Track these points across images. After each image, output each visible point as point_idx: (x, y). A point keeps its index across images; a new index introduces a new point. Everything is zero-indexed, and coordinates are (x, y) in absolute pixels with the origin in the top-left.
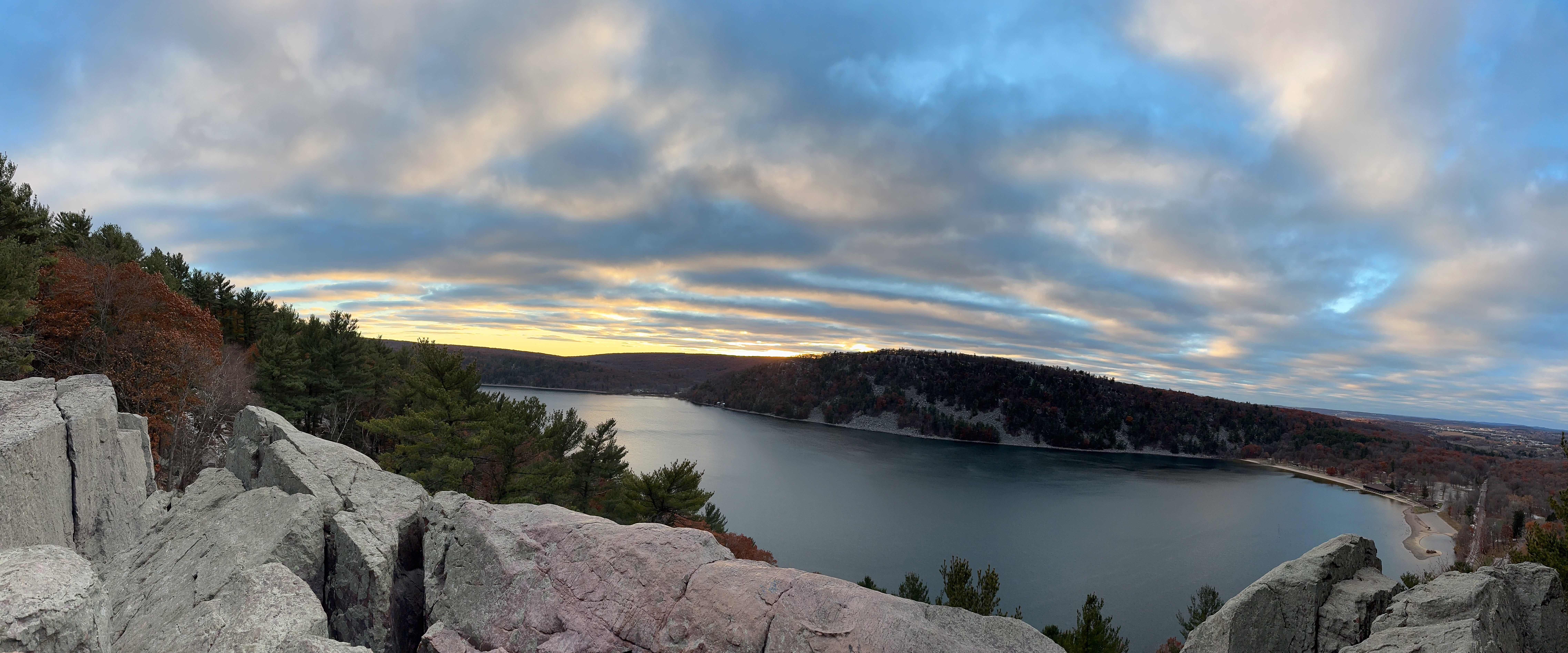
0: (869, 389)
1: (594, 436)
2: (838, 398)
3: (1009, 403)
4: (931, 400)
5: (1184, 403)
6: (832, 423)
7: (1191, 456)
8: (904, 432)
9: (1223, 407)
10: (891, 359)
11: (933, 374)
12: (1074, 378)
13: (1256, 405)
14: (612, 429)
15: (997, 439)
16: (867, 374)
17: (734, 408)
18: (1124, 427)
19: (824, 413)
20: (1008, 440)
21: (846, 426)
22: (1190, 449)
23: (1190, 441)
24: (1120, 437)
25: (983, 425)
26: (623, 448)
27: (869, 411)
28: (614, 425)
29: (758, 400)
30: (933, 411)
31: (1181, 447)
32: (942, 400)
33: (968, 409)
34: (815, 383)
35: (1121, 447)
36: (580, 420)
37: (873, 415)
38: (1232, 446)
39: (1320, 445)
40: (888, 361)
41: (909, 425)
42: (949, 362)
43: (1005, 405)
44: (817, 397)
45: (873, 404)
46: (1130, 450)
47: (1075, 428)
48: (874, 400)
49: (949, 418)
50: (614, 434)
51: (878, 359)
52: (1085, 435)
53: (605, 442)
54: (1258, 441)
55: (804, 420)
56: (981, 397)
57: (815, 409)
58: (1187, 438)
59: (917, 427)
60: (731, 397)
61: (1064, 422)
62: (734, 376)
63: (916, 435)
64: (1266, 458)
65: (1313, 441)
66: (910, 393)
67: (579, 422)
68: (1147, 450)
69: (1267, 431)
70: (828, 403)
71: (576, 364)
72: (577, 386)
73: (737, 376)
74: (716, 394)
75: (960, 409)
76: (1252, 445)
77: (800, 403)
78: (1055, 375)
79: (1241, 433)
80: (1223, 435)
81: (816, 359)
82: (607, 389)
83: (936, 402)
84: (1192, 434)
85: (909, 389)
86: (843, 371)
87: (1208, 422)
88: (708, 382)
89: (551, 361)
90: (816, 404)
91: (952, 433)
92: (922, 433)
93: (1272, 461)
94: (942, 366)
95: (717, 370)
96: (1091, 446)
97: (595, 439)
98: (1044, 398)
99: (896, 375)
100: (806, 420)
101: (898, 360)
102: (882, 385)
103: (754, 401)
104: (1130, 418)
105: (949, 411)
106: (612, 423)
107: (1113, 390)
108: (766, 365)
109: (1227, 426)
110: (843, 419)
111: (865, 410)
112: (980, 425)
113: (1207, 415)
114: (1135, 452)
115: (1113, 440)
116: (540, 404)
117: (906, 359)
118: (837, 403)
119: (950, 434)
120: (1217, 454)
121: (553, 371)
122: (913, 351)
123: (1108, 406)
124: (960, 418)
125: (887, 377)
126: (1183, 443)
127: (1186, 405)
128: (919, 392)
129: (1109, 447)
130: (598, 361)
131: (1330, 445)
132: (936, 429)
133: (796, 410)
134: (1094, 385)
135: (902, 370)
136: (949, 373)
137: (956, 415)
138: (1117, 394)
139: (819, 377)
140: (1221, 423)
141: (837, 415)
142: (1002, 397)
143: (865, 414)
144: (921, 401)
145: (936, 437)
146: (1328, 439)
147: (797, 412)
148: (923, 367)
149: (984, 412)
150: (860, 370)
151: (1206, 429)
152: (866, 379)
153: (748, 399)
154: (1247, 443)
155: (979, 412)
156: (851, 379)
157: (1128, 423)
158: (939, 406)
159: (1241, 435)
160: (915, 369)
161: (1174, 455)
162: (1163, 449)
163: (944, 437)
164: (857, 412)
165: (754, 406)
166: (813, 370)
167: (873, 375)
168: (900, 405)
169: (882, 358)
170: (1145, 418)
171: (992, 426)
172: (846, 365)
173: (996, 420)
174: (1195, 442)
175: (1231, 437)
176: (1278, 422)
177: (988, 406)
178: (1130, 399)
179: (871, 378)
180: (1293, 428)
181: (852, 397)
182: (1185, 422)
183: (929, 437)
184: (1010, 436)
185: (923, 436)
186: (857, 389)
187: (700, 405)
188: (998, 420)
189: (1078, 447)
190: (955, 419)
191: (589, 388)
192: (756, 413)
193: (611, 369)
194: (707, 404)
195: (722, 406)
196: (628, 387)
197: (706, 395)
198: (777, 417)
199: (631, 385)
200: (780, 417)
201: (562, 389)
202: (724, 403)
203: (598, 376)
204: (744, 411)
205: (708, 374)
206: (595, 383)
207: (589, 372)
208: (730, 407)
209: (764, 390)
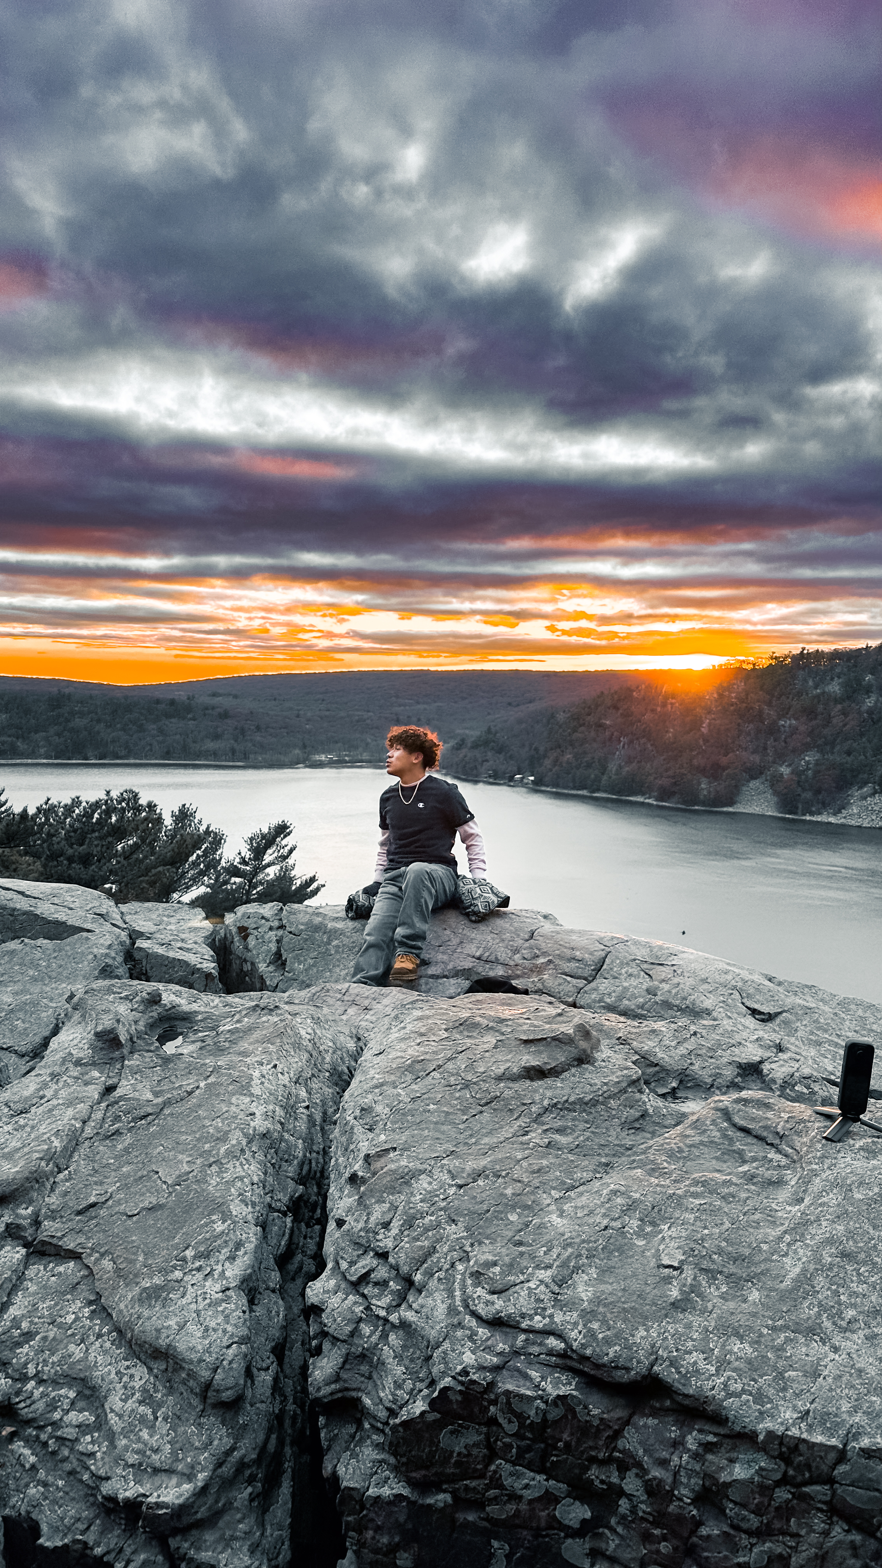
1: (243, 859)
2: (810, 757)
6: (795, 813)
14: (284, 842)
17: (556, 785)
19: (776, 793)
21: (832, 820)
26: (313, 880)
28: (289, 834)
29: (612, 767)
34: (751, 726)
36: (208, 828)
44: (756, 758)
50: (291, 851)
53: (268, 870)
55: (725, 809)
57: (753, 784)
60: (548, 762)
62: (553, 716)
67: (208, 832)
70: (785, 770)
71: (158, 702)
72: (168, 753)
73: (561, 717)
74: (511, 757)
77: (714, 772)
81: (754, 669)
82: (245, 757)
86: (824, 693)
88: (489, 731)
89: (91, 697)
90: (754, 773)
95: (510, 704)
97: (246, 864)
100: (731, 809)
103: (604, 769)
106: (282, 830)
108: (630, 690)
110: (825, 805)
116: (143, 801)
118: (808, 769)
121: (99, 721)
130: (214, 695)
133: (705, 786)
139: (761, 712)
141: (808, 795)
147: (709, 792)
150: (868, 691)
153: (589, 766)
156: (845, 713)
164: (861, 788)
165: (603, 782)
166: (747, 695)
172: (832, 679)
181: (849, 753)
186: (862, 735)
187: (476, 782)
191: (198, 756)
192: (610, 796)
193: (252, 713)
194: (491, 780)
195: (527, 784)
196: (297, 751)
197: (487, 761)
198: (661, 804)
199: (305, 746)
200: (667, 804)
201: (126, 761)
202: (532, 778)
203: (219, 729)
204: (580, 792)
205: (489, 714)
206: (211, 745)
207: (194, 719)
208: (547, 786)
209: (626, 746)
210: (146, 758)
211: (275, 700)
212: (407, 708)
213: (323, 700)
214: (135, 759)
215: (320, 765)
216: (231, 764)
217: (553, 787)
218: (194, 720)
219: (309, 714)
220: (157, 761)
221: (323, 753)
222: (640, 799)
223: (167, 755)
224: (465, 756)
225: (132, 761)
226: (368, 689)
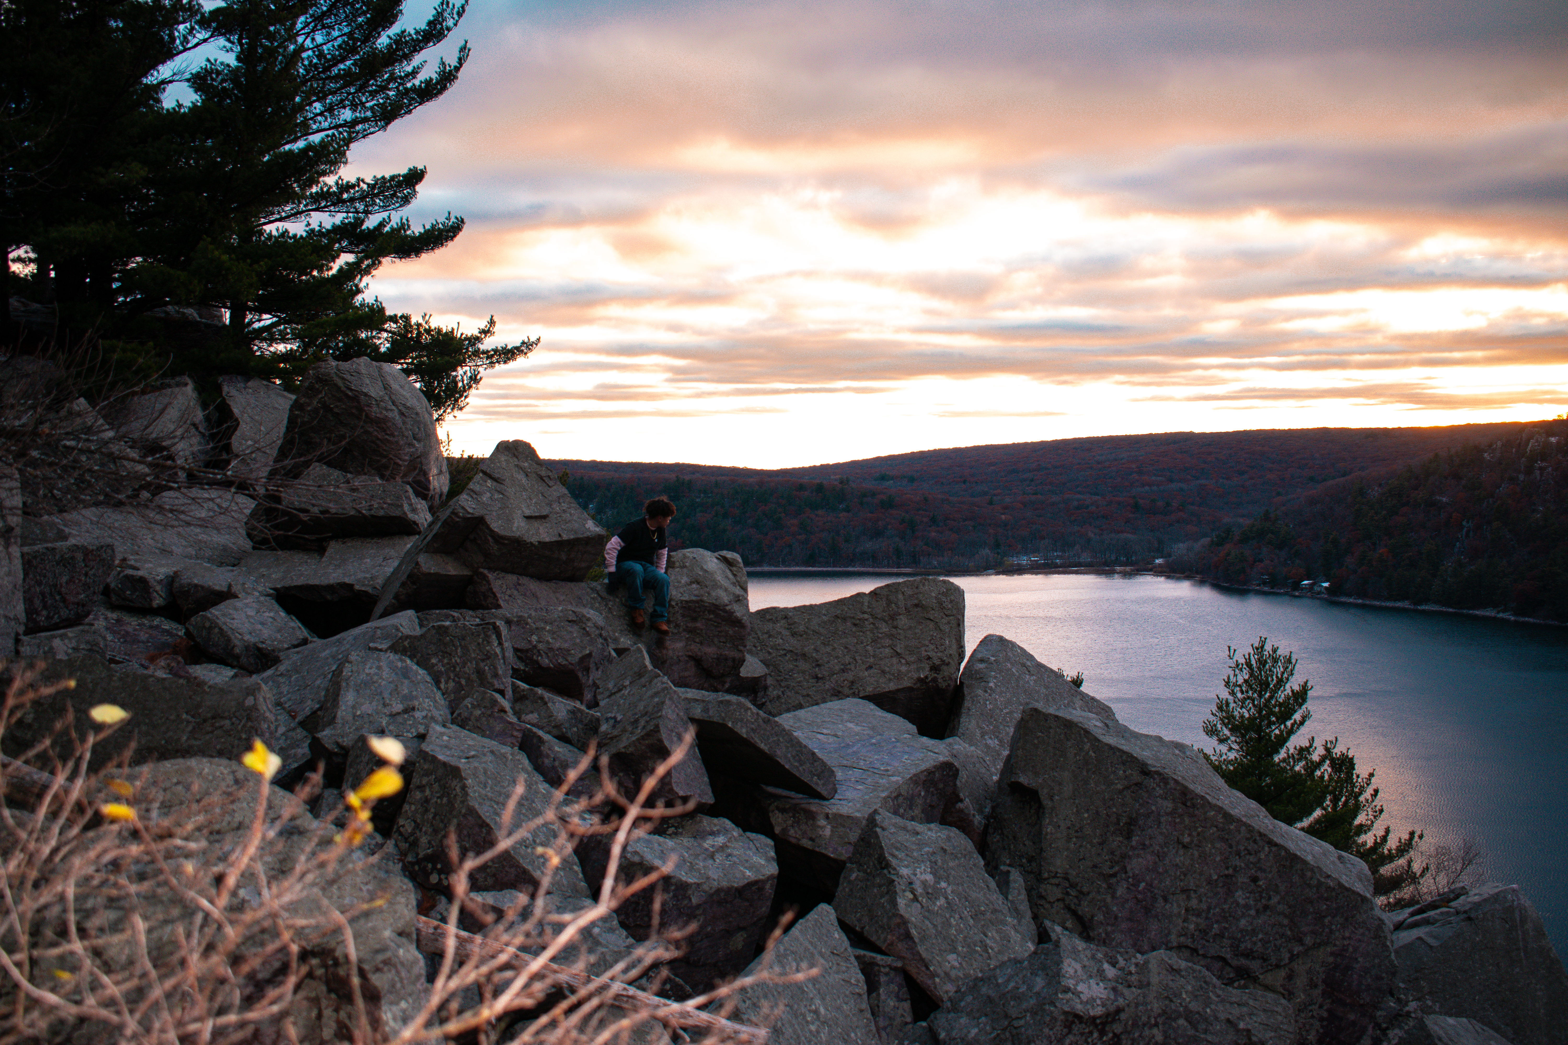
17: (1362, 594)
29: (1449, 566)
60: (1350, 561)
62: (1363, 494)
71: (801, 487)
73: (1374, 494)
74: (1297, 555)
88: (1270, 518)
103: (1435, 569)
153: (1413, 564)
165: (1434, 589)
191: (852, 561)
192: (1444, 609)
193: (926, 499)
194: (1266, 589)
195: (1319, 593)
196: (986, 551)
197: (1261, 561)
198: (1522, 619)
199: (997, 545)
200: (1531, 620)
201: (758, 569)
202: (1326, 585)
203: (880, 523)
204: (1399, 604)
205: (1278, 494)
206: (869, 545)
207: (847, 510)
208: (1349, 595)
209: (1471, 534)
210: (784, 563)
211: (964, 482)
212: (1155, 488)
213: (1032, 480)
214: (770, 565)
215: (1019, 570)
216: (895, 570)
217: (1359, 597)
218: (848, 512)
219: (1008, 500)
220: (797, 569)
221: (1026, 554)
222: (1489, 613)
223: (811, 560)
224: (1229, 554)
225: (766, 568)
226: (1098, 463)
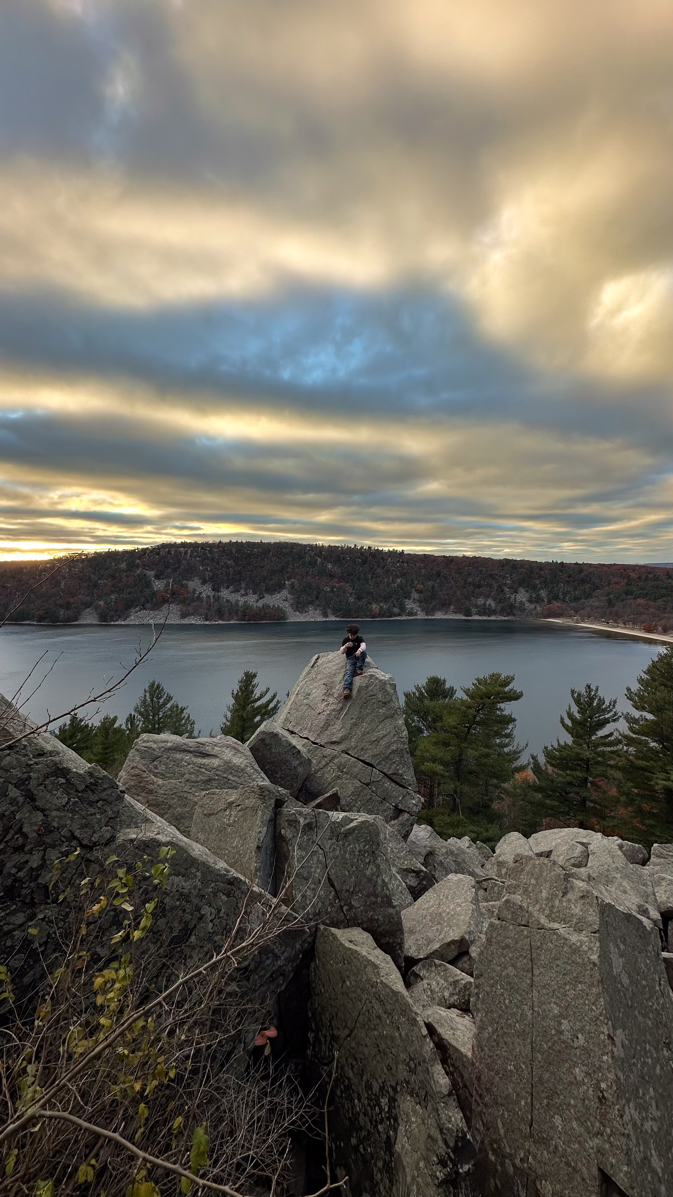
0: (148, 584)
2: (113, 597)
3: (296, 583)
4: (216, 589)
5: (478, 567)
6: (106, 621)
7: (485, 618)
8: (186, 621)
9: (523, 568)
10: (173, 552)
11: (218, 564)
12: (362, 554)
13: (562, 564)
15: (284, 618)
16: (147, 570)
18: (415, 595)
19: (97, 614)
20: (295, 617)
21: (123, 623)
22: (485, 611)
23: (485, 604)
24: (410, 605)
25: (269, 607)
27: (148, 605)
29: (11, 608)
30: (217, 599)
31: (474, 610)
32: (228, 587)
33: (254, 593)
34: (86, 583)
35: (411, 614)
37: (152, 609)
38: (533, 606)
39: (640, 601)
40: (169, 555)
41: (193, 614)
42: (234, 550)
43: (292, 586)
44: (88, 599)
45: (152, 598)
46: (421, 616)
47: (363, 600)
48: (154, 594)
49: (234, 603)
51: (158, 554)
52: (374, 606)
54: (564, 600)
55: (73, 622)
56: (267, 581)
57: (87, 610)
58: (481, 601)
59: (201, 615)
61: (353, 596)
63: (199, 622)
64: (570, 616)
65: (633, 597)
66: (194, 584)
68: (439, 615)
69: (575, 589)
70: (102, 603)
75: (246, 594)
76: (556, 604)
77: (67, 606)
78: (342, 553)
79: (543, 593)
80: (522, 596)
83: (222, 590)
84: (487, 597)
85: (193, 581)
87: (505, 584)
90: (88, 605)
91: (237, 616)
92: (207, 620)
93: (577, 620)
94: (227, 555)
96: (380, 615)
98: (332, 576)
99: (179, 568)
100: (76, 623)
101: (180, 553)
102: (163, 579)
104: (420, 587)
105: (234, 598)
107: (403, 562)
109: (528, 587)
110: (120, 617)
111: (143, 605)
112: (266, 607)
113: (504, 578)
114: (426, 617)
115: (403, 609)
117: (189, 551)
118: (112, 601)
119: (235, 618)
120: (514, 615)
122: (196, 543)
123: (397, 577)
124: (246, 602)
125: (169, 570)
126: (477, 606)
127: (480, 569)
128: (204, 582)
129: (399, 615)
131: (655, 600)
132: (220, 614)
133: (63, 613)
134: (383, 558)
135: (184, 562)
136: (234, 561)
137: (242, 600)
138: (406, 565)
140: (520, 585)
141: (112, 613)
142: (289, 578)
143: (144, 609)
144: (206, 591)
145: (221, 622)
146: (653, 593)
147: (65, 615)
148: (208, 558)
149: (271, 595)
150: (138, 566)
151: (502, 591)
152: (145, 575)
154: (549, 602)
155: (266, 595)
156: (127, 576)
157: (420, 592)
158: (225, 593)
159: (543, 595)
160: (198, 561)
161: (467, 618)
162: (456, 613)
163: (229, 621)
164: (135, 608)
166: (83, 570)
167: (153, 570)
168: (182, 596)
169: (163, 552)
170: (436, 585)
171: (278, 606)
173: (284, 600)
174: (489, 605)
175: (531, 597)
176: (590, 579)
177: (273, 590)
178: (420, 568)
179: (151, 573)
180: (609, 584)
181: (130, 594)
182: (479, 586)
183: (214, 623)
184: (298, 613)
185: (207, 623)
186: (135, 585)
188: (286, 600)
189: (367, 617)
190: (241, 603)
209: (19, 597)
